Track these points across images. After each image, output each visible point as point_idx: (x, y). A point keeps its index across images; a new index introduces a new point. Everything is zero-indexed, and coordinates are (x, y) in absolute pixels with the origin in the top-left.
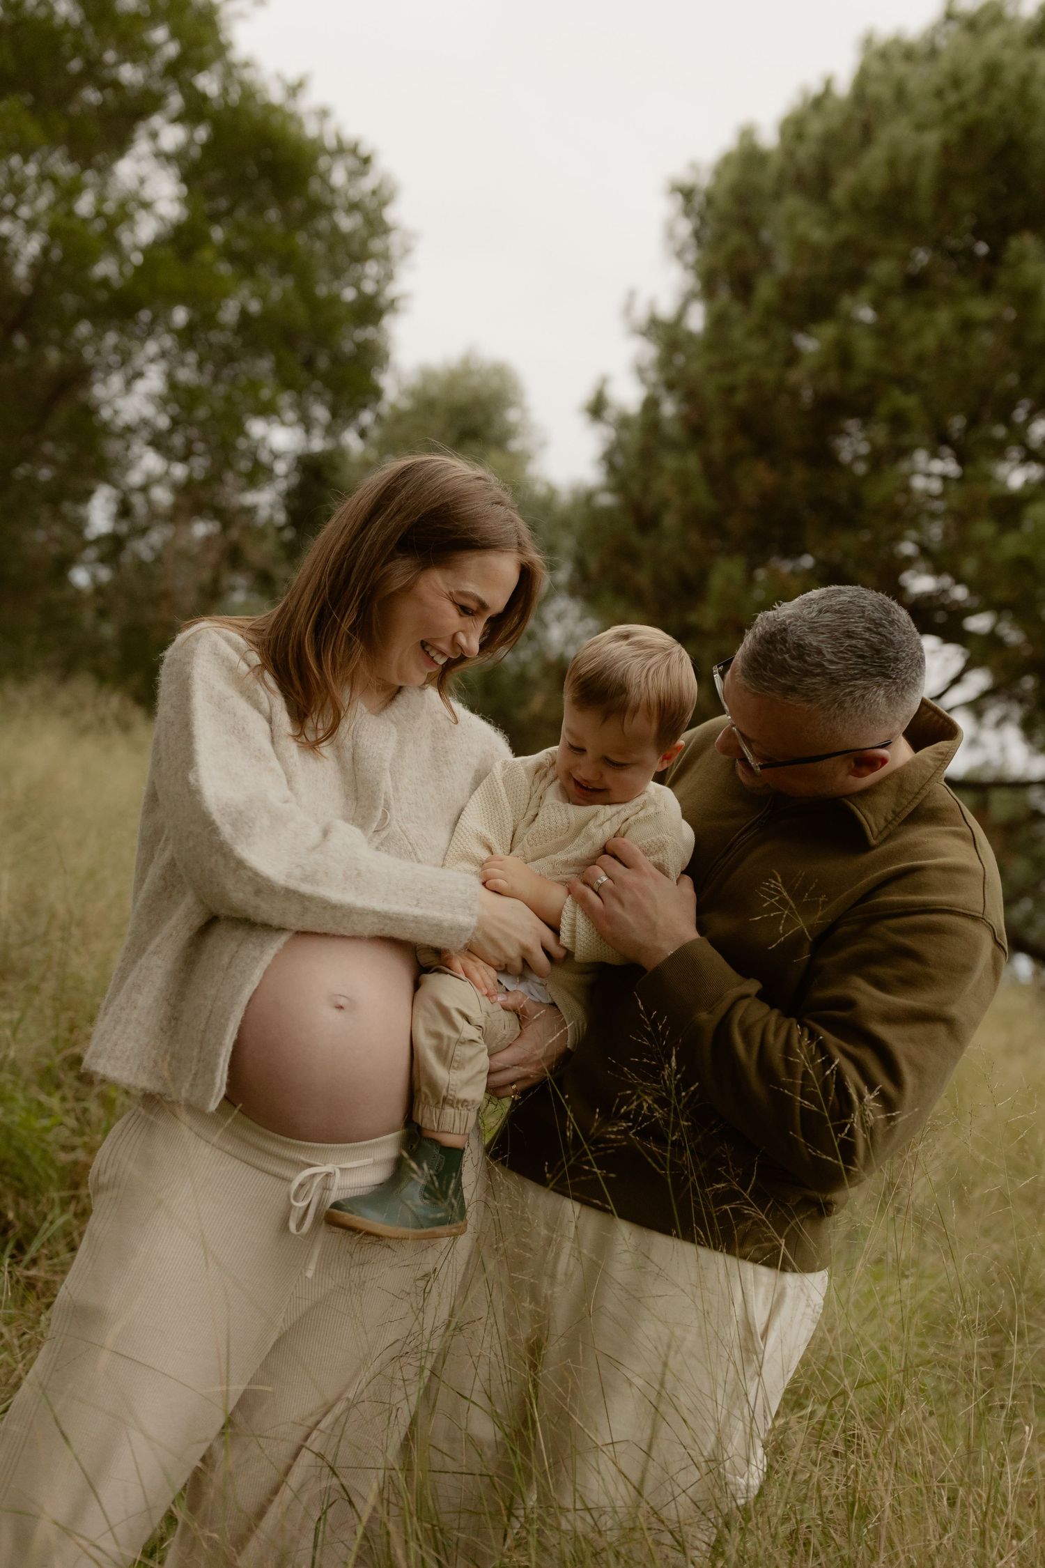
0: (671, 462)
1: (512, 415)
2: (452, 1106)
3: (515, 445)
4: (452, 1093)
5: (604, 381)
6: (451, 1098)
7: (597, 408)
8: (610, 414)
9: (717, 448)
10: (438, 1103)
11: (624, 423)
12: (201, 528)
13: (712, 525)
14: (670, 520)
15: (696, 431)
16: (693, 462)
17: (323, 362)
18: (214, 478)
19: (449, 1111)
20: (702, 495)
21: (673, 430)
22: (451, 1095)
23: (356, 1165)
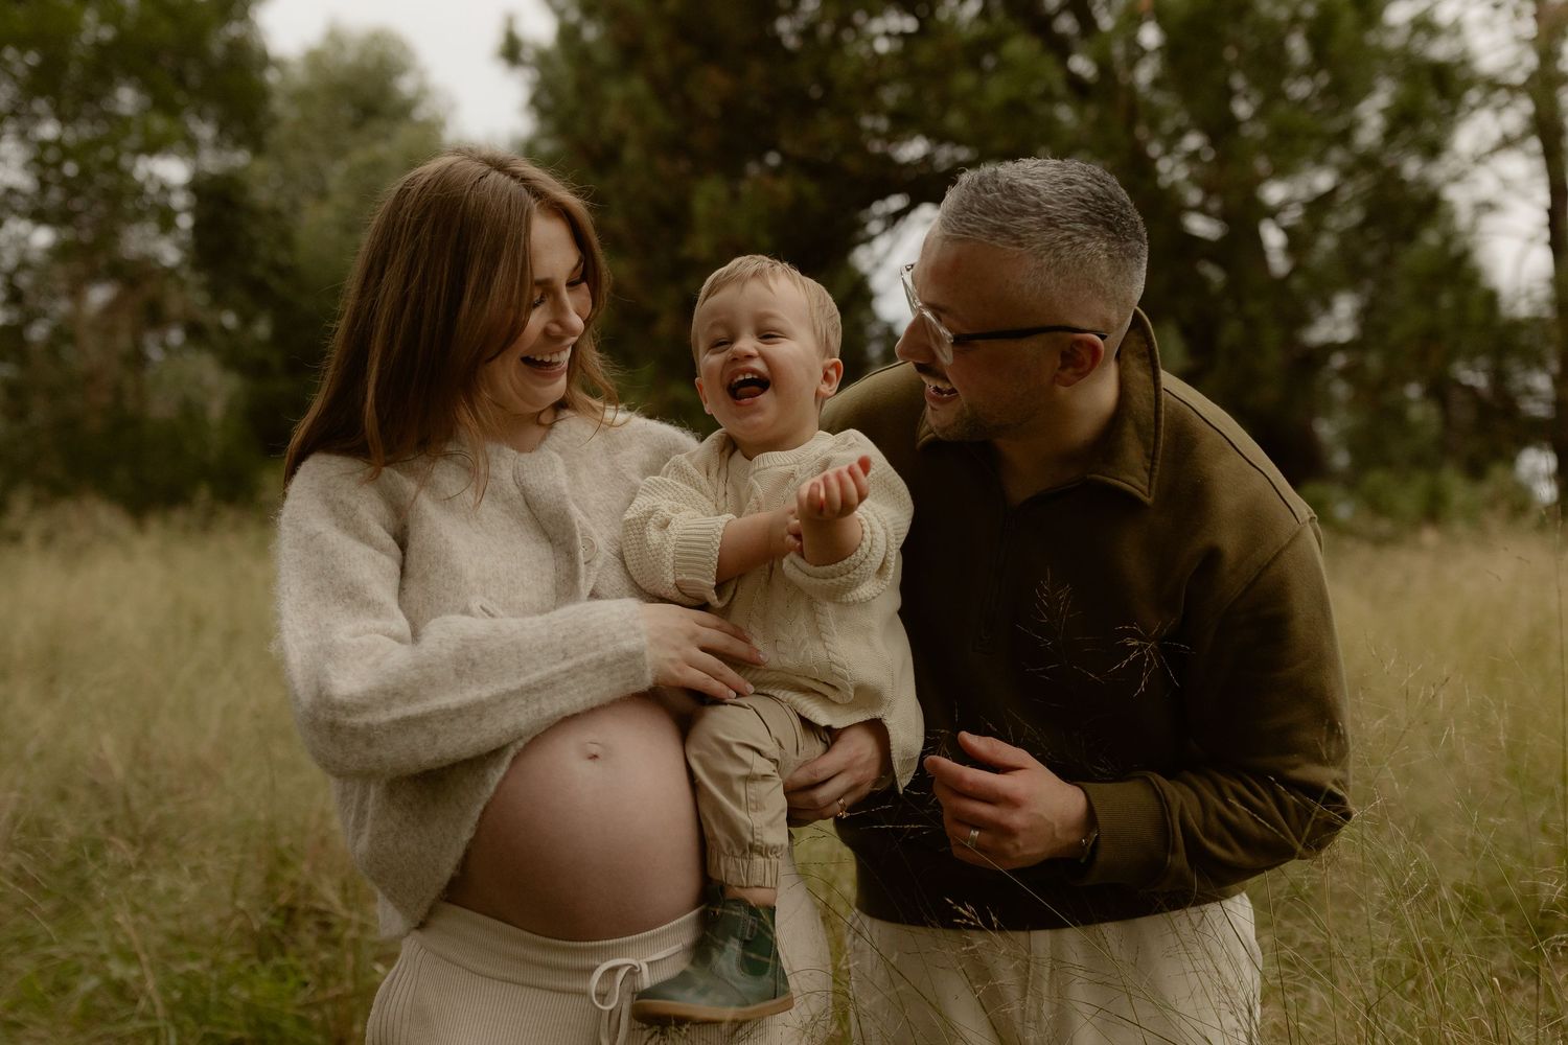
0: (615, 91)
1: (406, 85)
2: (761, 854)
3: (421, 113)
4: (759, 837)
5: (510, 20)
6: (759, 843)
7: (512, 51)
8: (527, 54)
9: (661, 64)
10: (745, 852)
11: (543, 60)
12: (99, 295)
13: (675, 147)
14: (631, 154)
15: (631, 53)
16: (638, 85)
17: (194, 78)
18: (107, 236)
19: (759, 860)
20: (658, 118)
21: (604, 56)
22: (758, 840)
23: (664, 956)
